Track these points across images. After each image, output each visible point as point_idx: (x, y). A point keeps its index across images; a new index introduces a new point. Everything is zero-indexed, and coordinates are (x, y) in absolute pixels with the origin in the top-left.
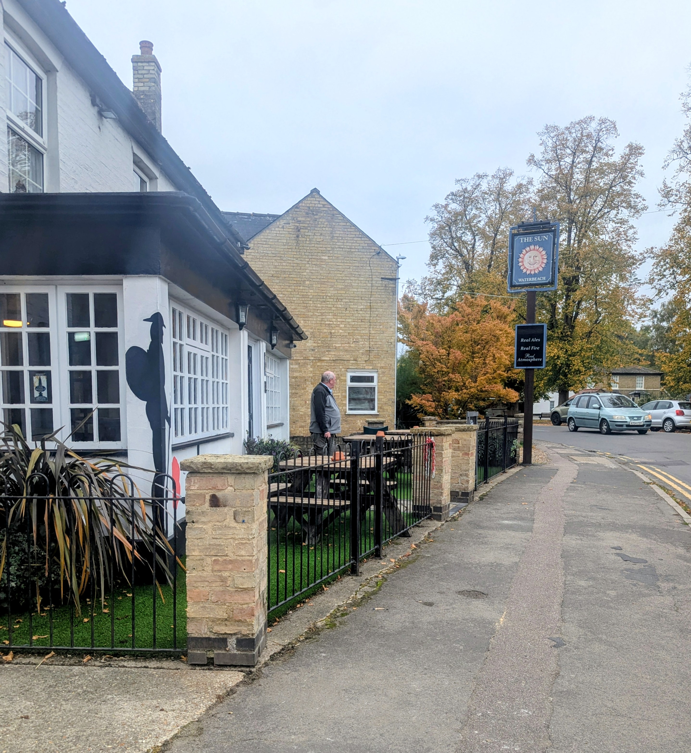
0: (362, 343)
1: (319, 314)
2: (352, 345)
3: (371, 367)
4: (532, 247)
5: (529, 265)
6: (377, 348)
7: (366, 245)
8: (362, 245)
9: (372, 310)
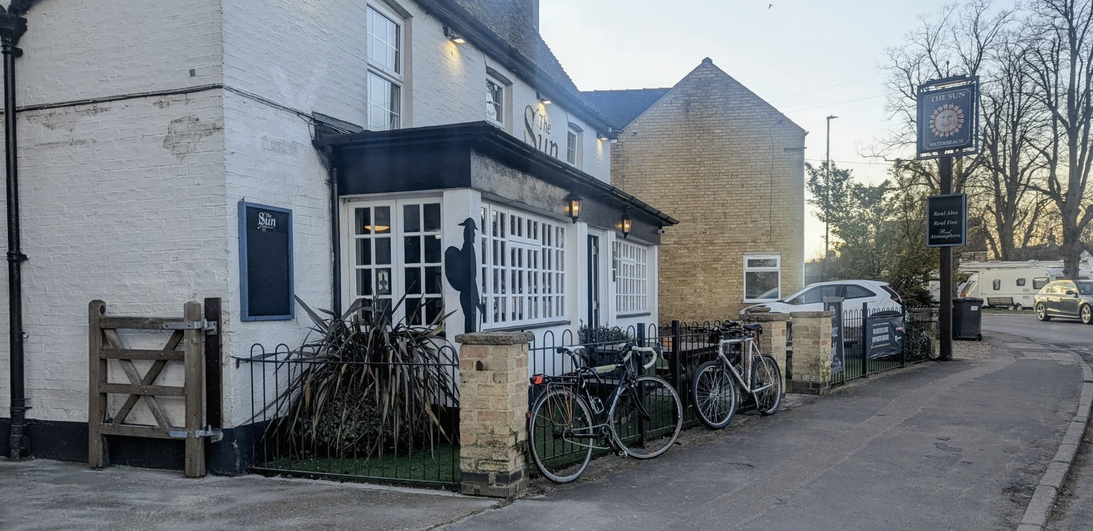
0: (762, 222)
1: (712, 193)
2: (750, 226)
3: (773, 249)
4: (946, 106)
5: (942, 127)
6: (780, 227)
7: (766, 113)
8: (761, 114)
9: (773, 185)
